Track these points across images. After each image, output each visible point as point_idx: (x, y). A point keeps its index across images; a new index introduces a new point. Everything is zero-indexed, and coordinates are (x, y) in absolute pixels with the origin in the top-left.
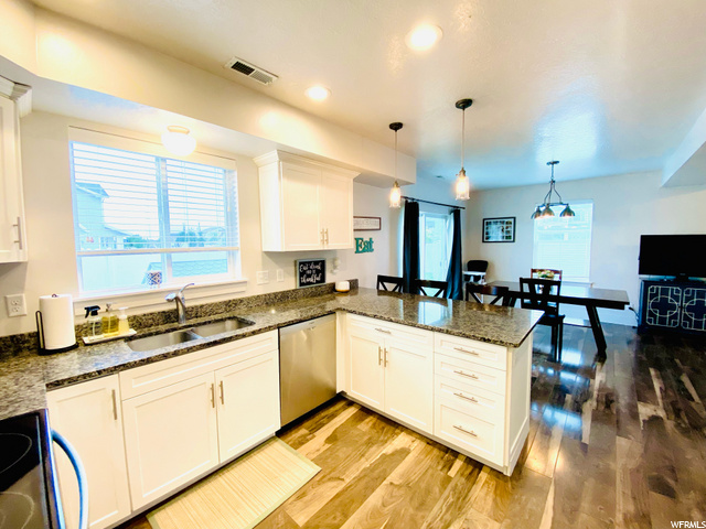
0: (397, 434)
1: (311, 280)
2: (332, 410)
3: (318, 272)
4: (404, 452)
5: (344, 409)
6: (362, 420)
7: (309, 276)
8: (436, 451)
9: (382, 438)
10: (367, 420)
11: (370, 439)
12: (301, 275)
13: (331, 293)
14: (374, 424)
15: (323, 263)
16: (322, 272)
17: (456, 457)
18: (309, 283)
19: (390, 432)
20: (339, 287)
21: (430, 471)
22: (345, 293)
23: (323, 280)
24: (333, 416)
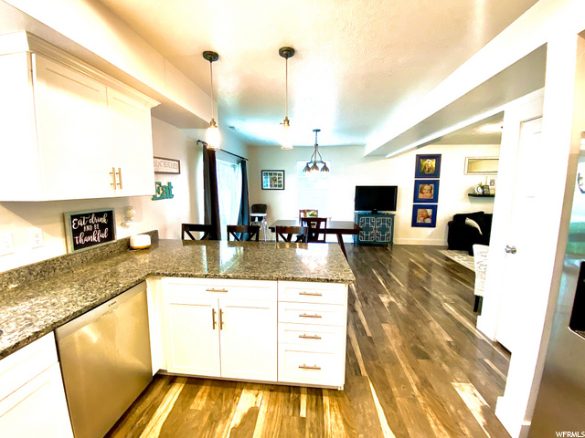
0: (239, 395)
1: (93, 238)
2: (149, 400)
3: (102, 226)
4: (252, 414)
5: (166, 390)
6: (193, 396)
7: (89, 234)
8: (281, 396)
9: (224, 409)
10: (199, 393)
11: (211, 416)
12: (76, 233)
13: (125, 252)
14: (210, 395)
15: (110, 215)
16: (109, 227)
17: (299, 393)
18: (90, 244)
19: (231, 395)
20: (136, 243)
21: (285, 422)
22: (146, 249)
23: (111, 236)
24: (154, 408)
